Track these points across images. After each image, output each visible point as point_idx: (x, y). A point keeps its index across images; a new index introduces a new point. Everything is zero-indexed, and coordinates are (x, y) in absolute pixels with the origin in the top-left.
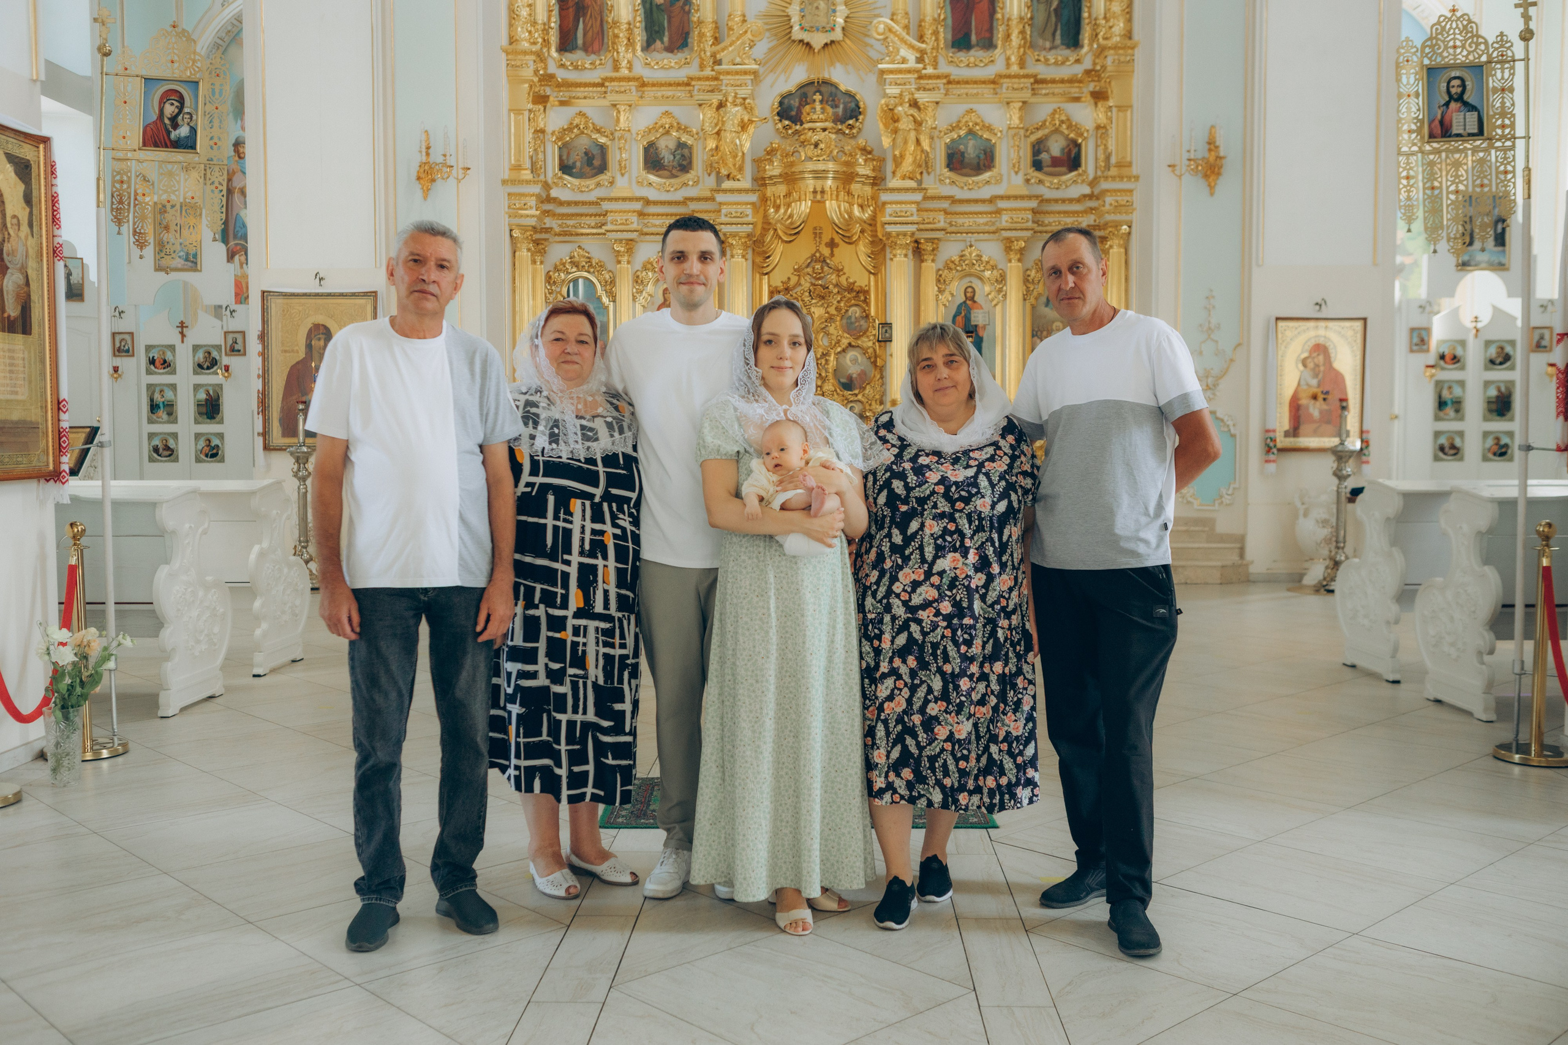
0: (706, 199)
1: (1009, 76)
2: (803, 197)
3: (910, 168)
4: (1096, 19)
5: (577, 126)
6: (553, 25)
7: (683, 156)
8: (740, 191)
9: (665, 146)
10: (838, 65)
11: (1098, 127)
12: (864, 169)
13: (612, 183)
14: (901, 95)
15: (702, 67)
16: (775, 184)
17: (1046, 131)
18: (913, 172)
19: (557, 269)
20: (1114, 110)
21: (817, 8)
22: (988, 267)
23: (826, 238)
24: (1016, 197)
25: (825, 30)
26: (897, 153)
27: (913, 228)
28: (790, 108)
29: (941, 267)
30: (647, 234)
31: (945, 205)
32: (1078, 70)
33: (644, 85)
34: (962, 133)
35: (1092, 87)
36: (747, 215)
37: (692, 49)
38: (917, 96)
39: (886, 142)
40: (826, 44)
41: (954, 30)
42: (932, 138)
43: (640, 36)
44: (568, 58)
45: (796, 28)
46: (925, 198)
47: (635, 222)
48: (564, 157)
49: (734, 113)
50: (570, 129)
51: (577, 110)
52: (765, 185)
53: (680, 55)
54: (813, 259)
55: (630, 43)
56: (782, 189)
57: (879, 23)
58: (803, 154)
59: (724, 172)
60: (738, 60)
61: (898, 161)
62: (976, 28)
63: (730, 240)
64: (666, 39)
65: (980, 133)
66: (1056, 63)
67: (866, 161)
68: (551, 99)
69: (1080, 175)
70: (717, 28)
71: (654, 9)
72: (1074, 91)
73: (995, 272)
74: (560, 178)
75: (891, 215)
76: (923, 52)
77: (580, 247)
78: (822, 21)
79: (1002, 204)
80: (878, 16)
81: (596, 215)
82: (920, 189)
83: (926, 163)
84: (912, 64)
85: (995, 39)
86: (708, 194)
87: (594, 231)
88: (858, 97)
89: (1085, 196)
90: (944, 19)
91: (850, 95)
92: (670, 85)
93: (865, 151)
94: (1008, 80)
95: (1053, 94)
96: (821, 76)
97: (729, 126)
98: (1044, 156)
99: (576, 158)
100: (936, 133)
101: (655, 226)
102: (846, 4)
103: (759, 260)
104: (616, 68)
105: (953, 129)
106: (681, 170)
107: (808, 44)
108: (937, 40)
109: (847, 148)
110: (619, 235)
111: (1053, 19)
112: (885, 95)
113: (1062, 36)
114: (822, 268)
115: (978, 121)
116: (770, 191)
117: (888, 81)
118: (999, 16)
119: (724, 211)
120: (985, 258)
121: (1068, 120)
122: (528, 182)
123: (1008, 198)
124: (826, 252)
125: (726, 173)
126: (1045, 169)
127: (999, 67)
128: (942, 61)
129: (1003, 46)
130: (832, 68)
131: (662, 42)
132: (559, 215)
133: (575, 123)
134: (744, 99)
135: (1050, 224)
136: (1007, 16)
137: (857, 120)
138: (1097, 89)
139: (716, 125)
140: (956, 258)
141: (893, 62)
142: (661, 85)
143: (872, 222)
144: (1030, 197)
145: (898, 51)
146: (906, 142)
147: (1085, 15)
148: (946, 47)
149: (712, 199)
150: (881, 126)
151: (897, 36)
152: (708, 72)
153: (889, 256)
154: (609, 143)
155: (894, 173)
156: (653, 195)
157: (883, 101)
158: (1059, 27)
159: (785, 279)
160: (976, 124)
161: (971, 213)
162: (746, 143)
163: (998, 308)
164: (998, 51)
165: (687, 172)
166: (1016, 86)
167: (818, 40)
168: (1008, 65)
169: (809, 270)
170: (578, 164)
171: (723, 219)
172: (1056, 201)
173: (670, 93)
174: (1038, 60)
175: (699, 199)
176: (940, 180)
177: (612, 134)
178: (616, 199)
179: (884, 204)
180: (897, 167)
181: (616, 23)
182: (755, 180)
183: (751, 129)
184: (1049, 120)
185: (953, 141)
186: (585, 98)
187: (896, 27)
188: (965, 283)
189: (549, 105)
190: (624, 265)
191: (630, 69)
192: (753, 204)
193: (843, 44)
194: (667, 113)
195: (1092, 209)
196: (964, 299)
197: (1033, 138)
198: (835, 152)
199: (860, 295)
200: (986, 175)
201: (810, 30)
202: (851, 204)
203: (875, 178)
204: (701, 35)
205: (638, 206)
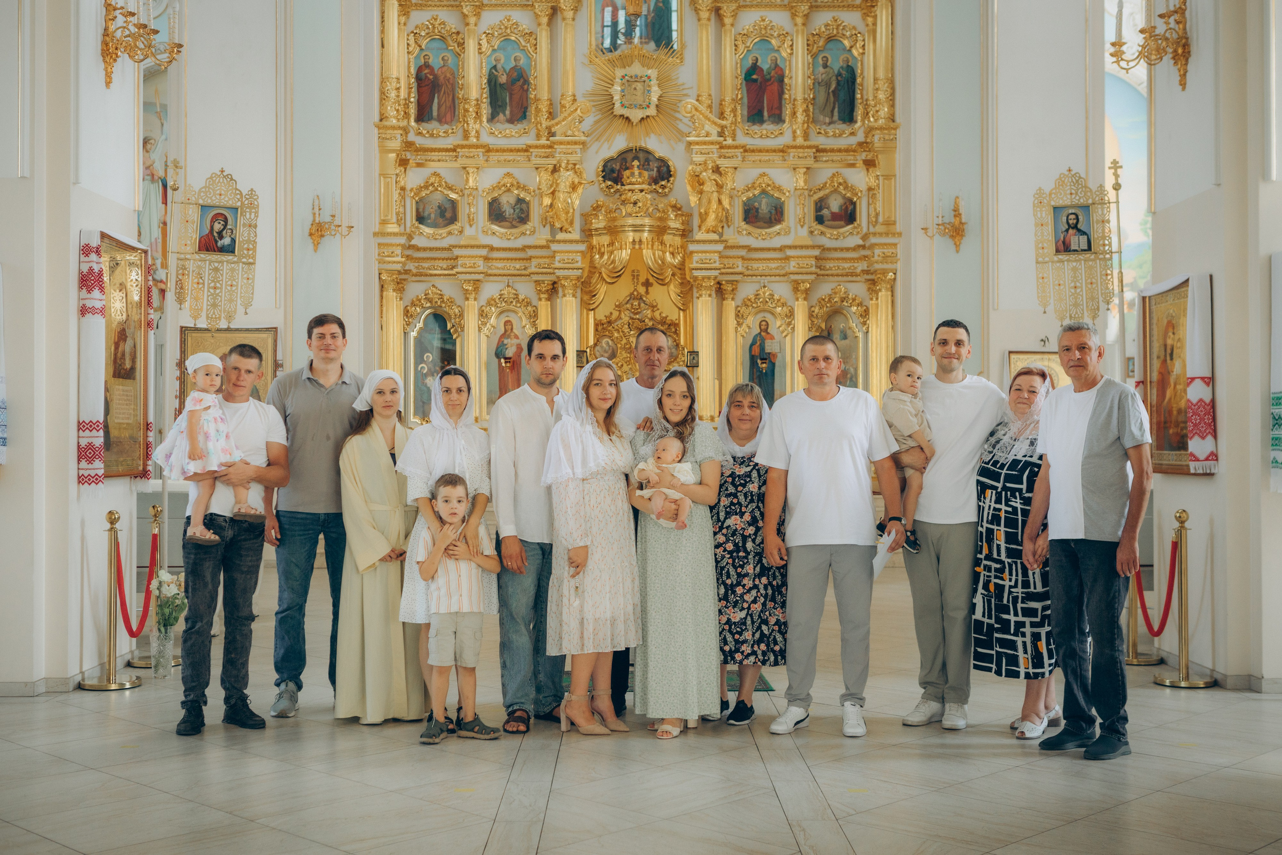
0: (542, 247)
1: (795, 147)
2: (624, 246)
3: (713, 224)
4: (867, 100)
5: (432, 184)
6: (412, 100)
7: (521, 209)
8: (571, 242)
9: (507, 201)
10: (652, 135)
11: (870, 189)
12: (674, 223)
13: (461, 232)
14: (705, 163)
15: (538, 137)
16: (600, 235)
17: (827, 191)
18: (716, 226)
19: (413, 304)
20: (881, 178)
21: (635, 89)
22: (779, 304)
23: (642, 279)
24: (802, 247)
25: (641, 107)
26: (702, 211)
27: (716, 273)
28: (613, 171)
29: (739, 304)
30: (490, 275)
31: (743, 253)
32: (853, 141)
33: (489, 151)
34: (757, 192)
35: (864, 156)
36: (577, 262)
37: (530, 121)
38: (718, 162)
39: (693, 200)
40: (643, 119)
41: (749, 107)
42: (731, 197)
43: (486, 110)
44: (425, 127)
45: (617, 105)
46: (726, 248)
47: (481, 265)
48: (421, 210)
49: (566, 177)
50: (426, 187)
51: (432, 171)
52: (592, 235)
53: (520, 126)
54: (631, 297)
55: (478, 115)
56: (605, 240)
57: (687, 103)
58: (624, 211)
59: (558, 225)
60: (569, 133)
61: (703, 217)
62: (768, 106)
63: (563, 282)
64: (508, 112)
65: (771, 192)
66: (834, 136)
67: (676, 216)
68: (411, 161)
69: (855, 228)
70: (551, 104)
71: (498, 87)
72: (850, 158)
73: (785, 308)
74: (417, 228)
75: (697, 262)
76: (723, 128)
77: (433, 286)
78: (639, 99)
79: (790, 253)
80: (686, 95)
81: (447, 259)
82: (721, 241)
83: (727, 217)
84: (714, 137)
85: (783, 115)
86: (544, 243)
87: (446, 272)
88: (670, 163)
89: (859, 246)
90: (741, 98)
91: (663, 162)
92: (511, 151)
93: (675, 208)
94: (794, 150)
95: (833, 161)
96: (638, 145)
97: (562, 187)
98: (825, 212)
99: (431, 211)
100: (735, 192)
101: (498, 268)
102: (659, 86)
103: (586, 298)
104: (466, 136)
105: (748, 190)
106: (520, 222)
107: (627, 118)
108: (735, 116)
109: (661, 206)
110: (468, 277)
111: (832, 99)
112: (692, 162)
113: (839, 112)
114: (639, 305)
115: (770, 183)
116: (595, 241)
117: (694, 151)
118: (787, 96)
119: (557, 258)
120: (776, 297)
121: (845, 182)
122: (395, 234)
123: (795, 247)
124: (642, 290)
125: (559, 226)
126: (826, 223)
127: (786, 140)
128: (739, 133)
129: (790, 121)
130: (647, 139)
131: (505, 115)
132: (416, 259)
133: (430, 182)
134: (575, 165)
135: (830, 269)
136: (793, 97)
137: (668, 181)
138: (869, 157)
139: (551, 186)
140: (752, 297)
141: (698, 136)
142: (504, 151)
143: (682, 267)
144: (813, 247)
145: (703, 126)
146: (709, 202)
147: (859, 96)
148: (743, 121)
149: (548, 247)
150: (689, 188)
151: (702, 114)
152: (543, 141)
153: (695, 295)
154: (459, 198)
155: (700, 227)
156: (496, 242)
157: (690, 168)
158: (837, 106)
159: (608, 314)
160: (769, 185)
161: (764, 259)
162: (576, 200)
163: (788, 338)
164: (786, 125)
165: (525, 223)
166: (800, 155)
167: (636, 115)
168: (794, 138)
169: (628, 306)
170: (433, 216)
171: (557, 265)
172: (835, 249)
173: (511, 158)
174: (819, 133)
175: (536, 247)
176: (739, 232)
177: (462, 191)
178: (466, 247)
179: (692, 253)
180: (702, 222)
181: (466, 100)
182: (583, 231)
183: (580, 190)
184: (829, 182)
185: (749, 199)
186: (439, 161)
187: (701, 108)
188: (760, 317)
189: (408, 167)
190: (471, 302)
191: (478, 137)
192: (582, 252)
193: (657, 118)
194: (508, 174)
195: (865, 257)
196: (759, 331)
197: (816, 197)
198: (651, 210)
199: (670, 328)
200: (777, 228)
201: (630, 107)
202: (664, 252)
203: (684, 230)
204: (538, 110)
205: (484, 252)
